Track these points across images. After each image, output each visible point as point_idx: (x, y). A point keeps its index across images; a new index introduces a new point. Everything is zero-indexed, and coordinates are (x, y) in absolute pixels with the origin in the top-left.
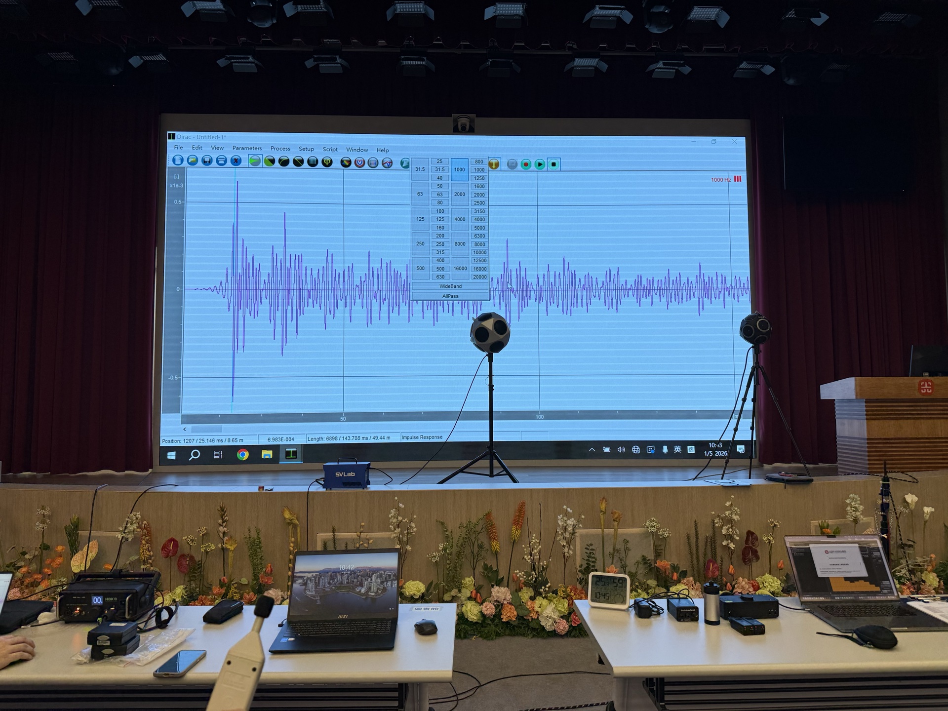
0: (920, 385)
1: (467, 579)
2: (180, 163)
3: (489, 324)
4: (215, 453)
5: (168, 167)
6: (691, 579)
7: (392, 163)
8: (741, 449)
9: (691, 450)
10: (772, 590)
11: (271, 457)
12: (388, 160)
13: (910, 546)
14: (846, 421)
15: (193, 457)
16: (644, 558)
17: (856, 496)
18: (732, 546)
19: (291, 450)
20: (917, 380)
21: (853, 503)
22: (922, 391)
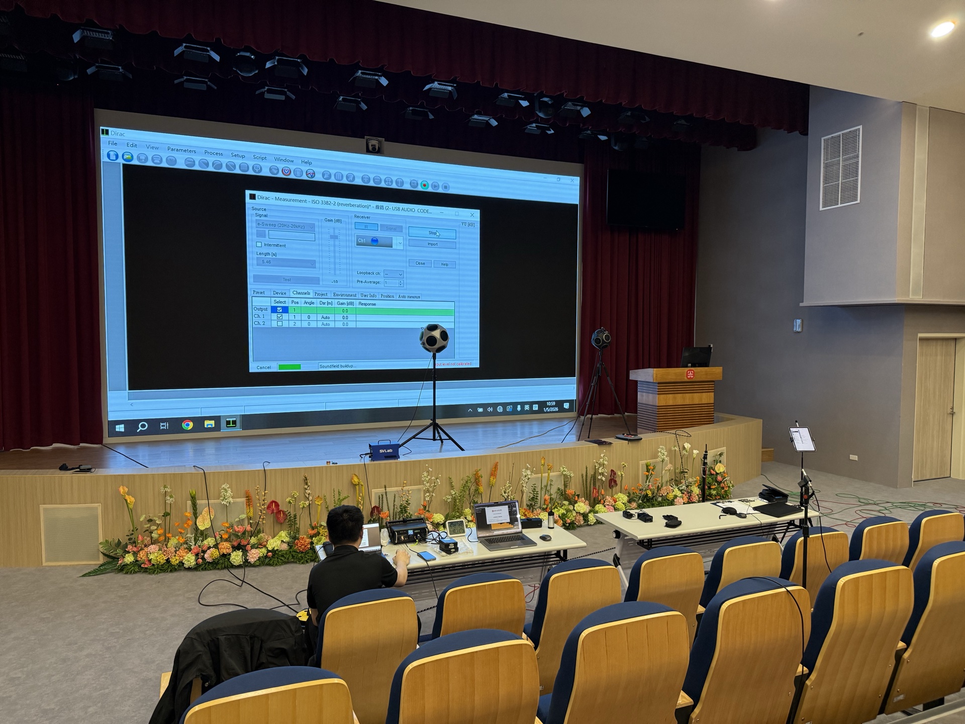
0: (687, 373)
1: (466, 510)
2: (115, 159)
3: (437, 334)
4: (161, 424)
5: (103, 162)
6: (583, 499)
7: (315, 174)
8: (566, 406)
9: (536, 407)
10: (623, 502)
11: (214, 426)
12: (311, 172)
13: (687, 472)
14: (644, 394)
15: (141, 428)
16: (559, 489)
17: (663, 447)
18: (604, 479)
19: (231, 420)
20: (686, 369)
21: (662, 451)
22: (689, 377)
